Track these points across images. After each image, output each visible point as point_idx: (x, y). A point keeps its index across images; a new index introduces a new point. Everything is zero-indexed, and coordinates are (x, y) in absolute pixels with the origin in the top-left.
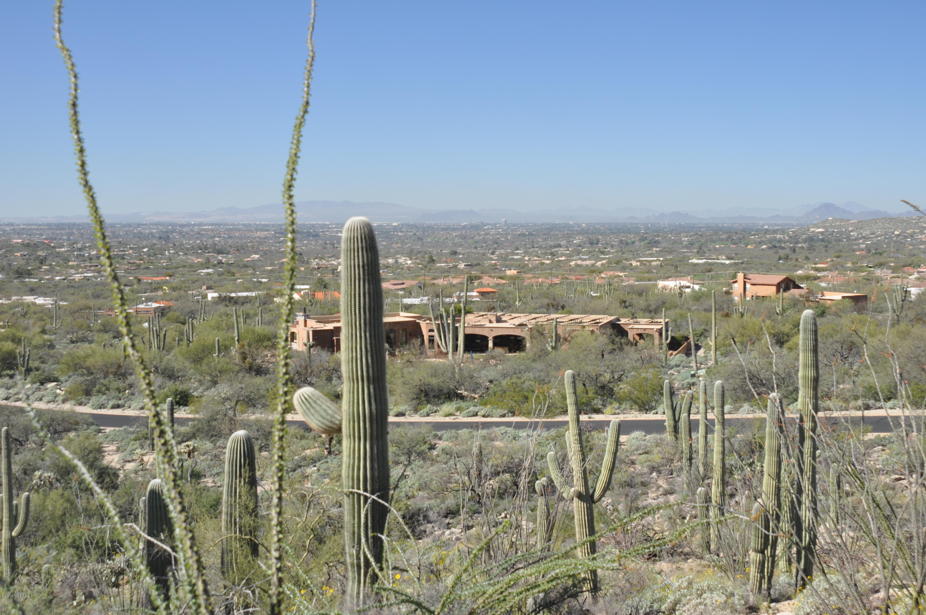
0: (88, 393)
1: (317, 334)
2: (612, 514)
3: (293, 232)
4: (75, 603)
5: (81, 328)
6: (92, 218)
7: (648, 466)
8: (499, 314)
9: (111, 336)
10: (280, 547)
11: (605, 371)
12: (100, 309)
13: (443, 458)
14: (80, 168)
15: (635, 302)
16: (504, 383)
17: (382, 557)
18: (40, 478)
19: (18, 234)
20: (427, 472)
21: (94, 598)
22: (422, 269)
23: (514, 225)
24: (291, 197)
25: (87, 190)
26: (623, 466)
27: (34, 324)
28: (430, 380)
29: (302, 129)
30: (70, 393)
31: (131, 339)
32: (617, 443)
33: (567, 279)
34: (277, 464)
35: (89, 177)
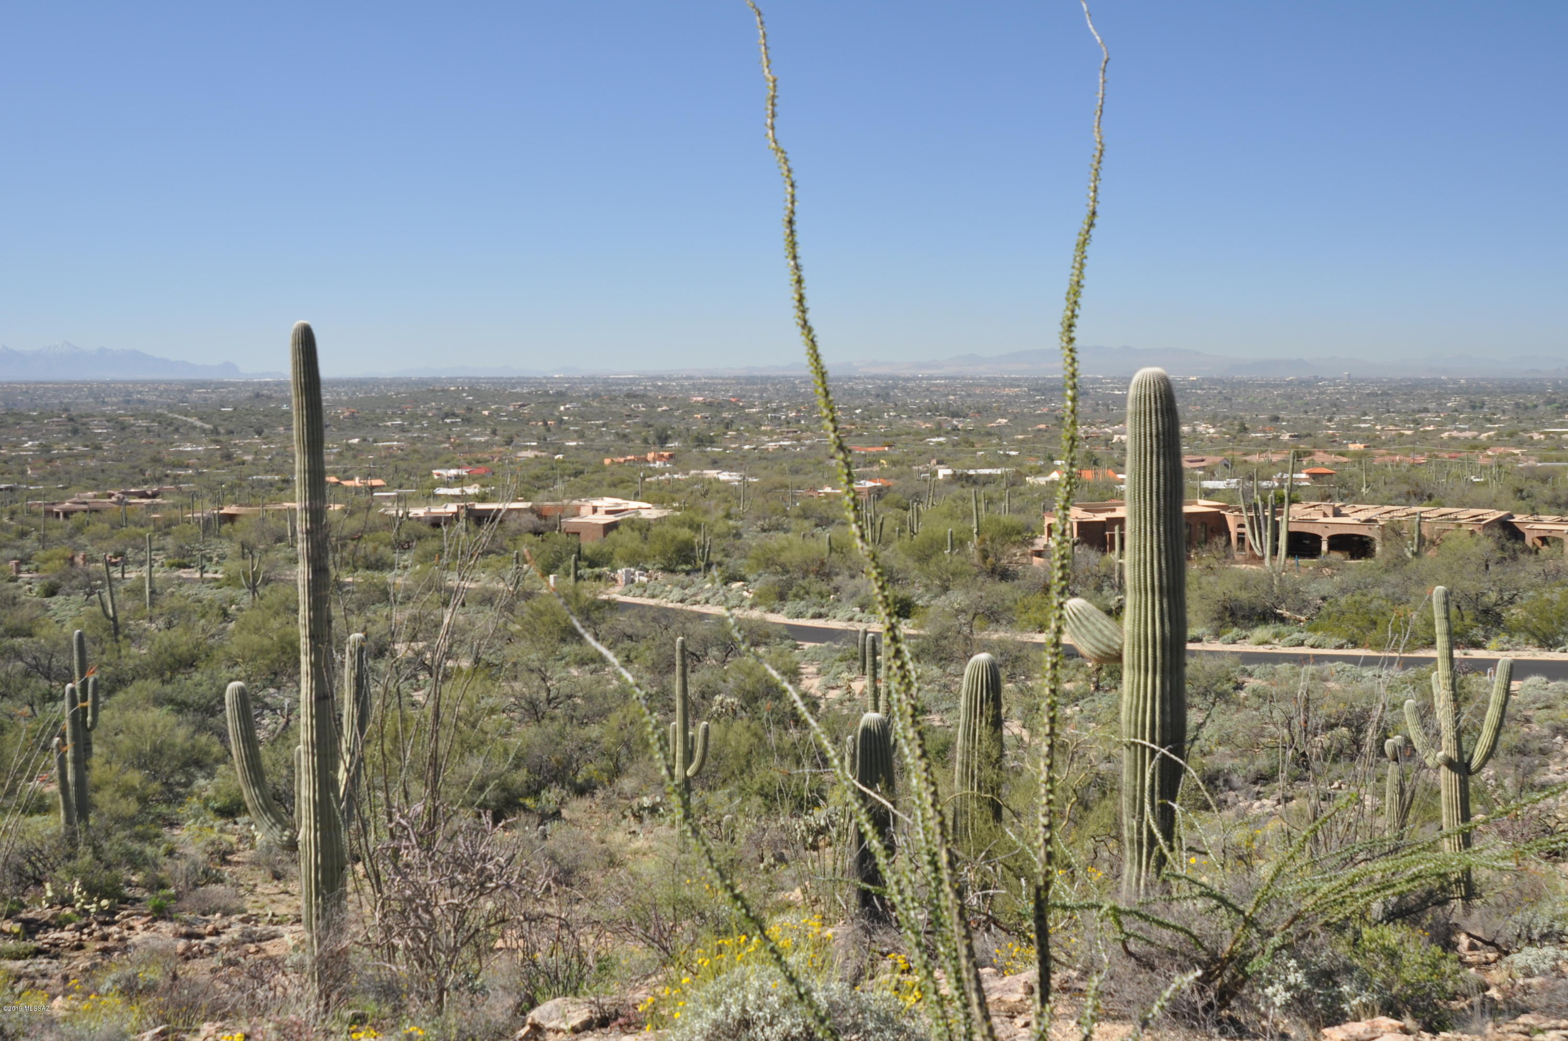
0: (782, 597)
1: (1082, 525)
2: (1494, 791)
3: (1074, 387)
4: (762, 866)
5: (774, 512)
6: (812, 368)
7: (1550, 726)
8: (1337, 505)
9: (813, 523)
10: (1051, 811)
11: (1490, 589)
12: (799, 488)
13: (1254, 701)
14: (797, 304)
15: (1536, 491)
16: (1343, 601)
17: (1173, 833)
18: (721, 704)
19: (699, 390)
20: (1230, 720)
21: (786, 862)
22: (1229, 441)
23: (1362, 380)
24: (1071, 340)
25: (806, 332)
26: (1513, 724)
27: (717, 505)
28: (1238, 593)
29: (1087, 248)
30: (760, 597)
31: (860, 527)
32: (1508, 692)
33: (1437, 457)
34: (1049, 701)
35: (808, 316)
